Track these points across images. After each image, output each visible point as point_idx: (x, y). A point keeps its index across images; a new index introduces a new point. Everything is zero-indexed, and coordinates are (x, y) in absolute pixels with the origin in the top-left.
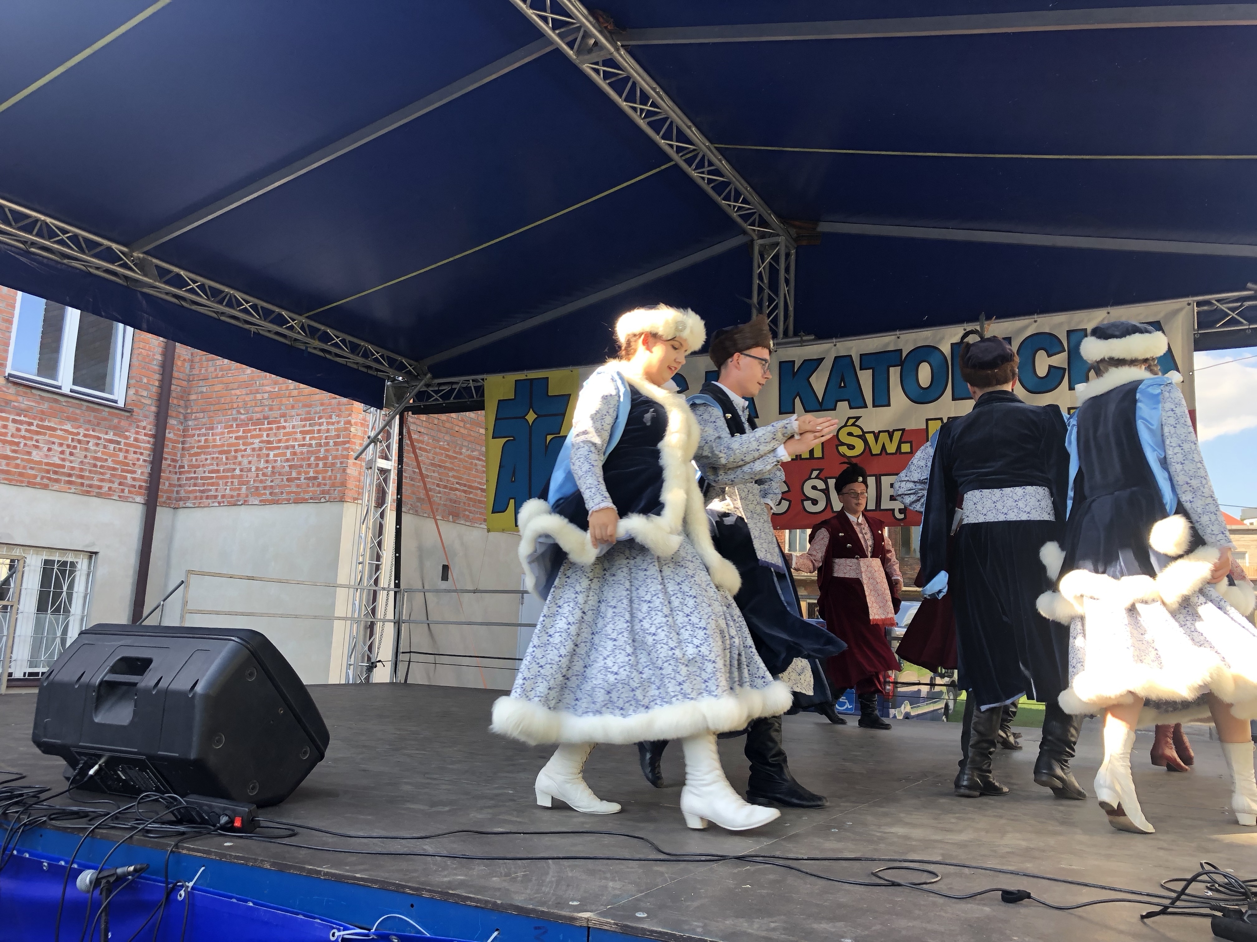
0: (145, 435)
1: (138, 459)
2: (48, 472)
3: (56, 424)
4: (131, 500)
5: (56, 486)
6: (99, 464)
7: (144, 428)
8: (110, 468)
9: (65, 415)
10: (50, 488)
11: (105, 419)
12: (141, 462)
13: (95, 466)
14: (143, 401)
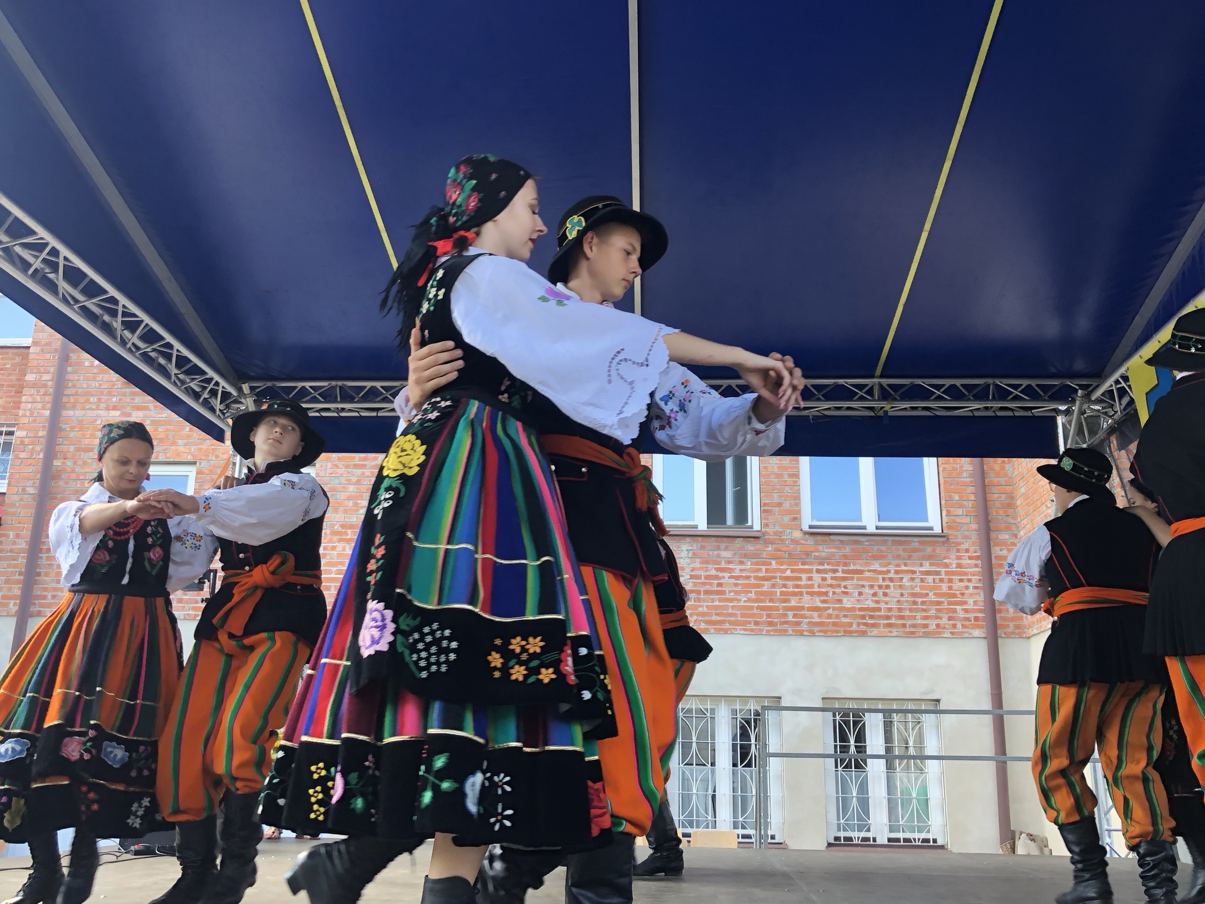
0: (970, 558)
1: (967, 588)
2: (863, 617)
3: (861, 566)
4: (967, 635)
5: (875, 631)
6: (919, 600)
7: (967, 551)
8: (932, 603)
9: (870, 554)
10: (869, 634)
11: (916, 550)
12: (971, 590)
13: (915, 603)
14: (958, 520)
